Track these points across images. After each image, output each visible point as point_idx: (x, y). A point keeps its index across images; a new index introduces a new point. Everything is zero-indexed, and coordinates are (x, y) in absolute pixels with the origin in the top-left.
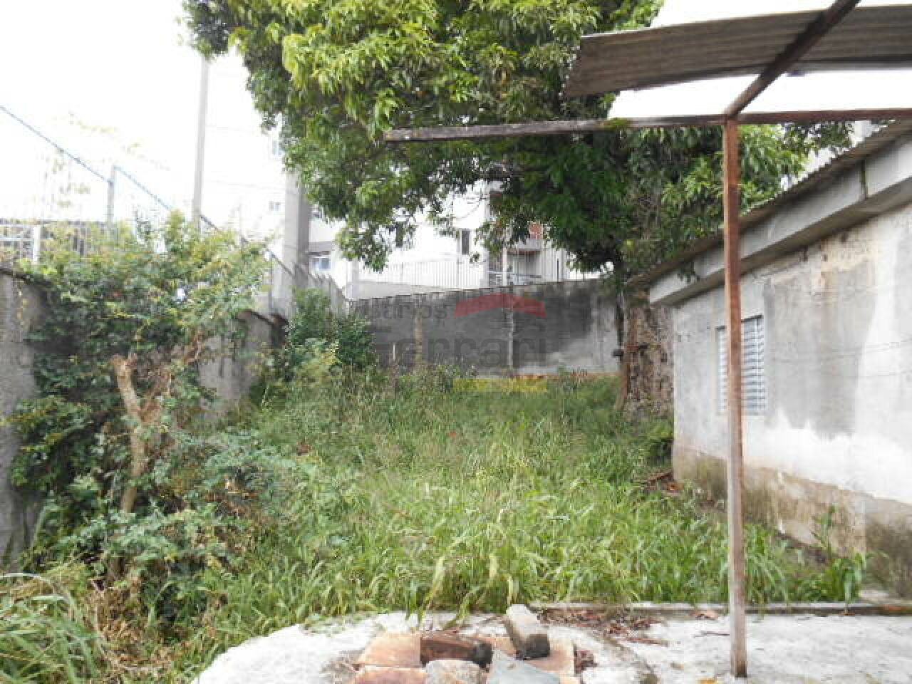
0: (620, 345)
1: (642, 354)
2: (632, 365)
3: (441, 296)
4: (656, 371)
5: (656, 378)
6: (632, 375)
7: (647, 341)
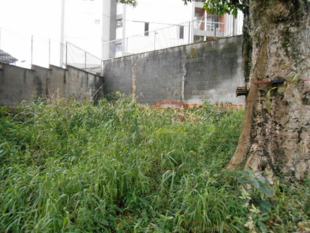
0: (247, 80)
1: (274, 93)
2: (259, 107)
3: (146, 54)
4: (294, 115)
5: (293, 125)
6: (259, 120)
7: (283, 74)
